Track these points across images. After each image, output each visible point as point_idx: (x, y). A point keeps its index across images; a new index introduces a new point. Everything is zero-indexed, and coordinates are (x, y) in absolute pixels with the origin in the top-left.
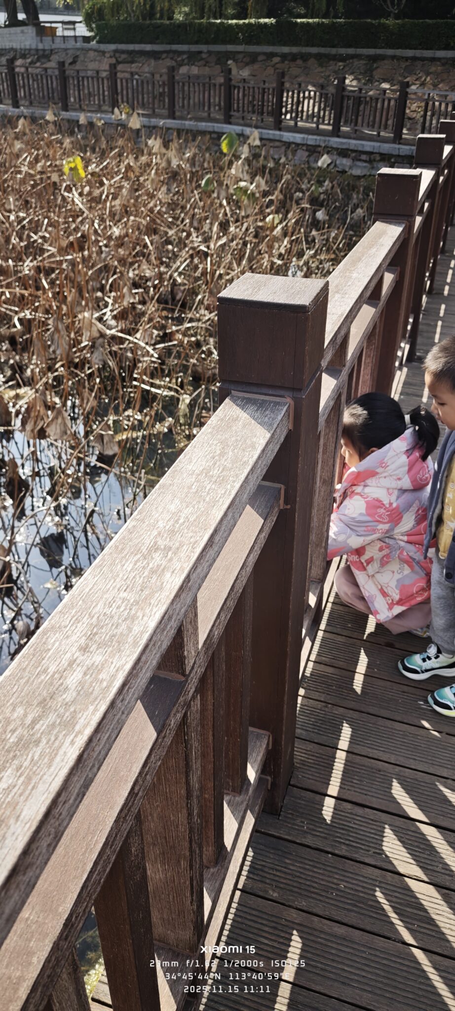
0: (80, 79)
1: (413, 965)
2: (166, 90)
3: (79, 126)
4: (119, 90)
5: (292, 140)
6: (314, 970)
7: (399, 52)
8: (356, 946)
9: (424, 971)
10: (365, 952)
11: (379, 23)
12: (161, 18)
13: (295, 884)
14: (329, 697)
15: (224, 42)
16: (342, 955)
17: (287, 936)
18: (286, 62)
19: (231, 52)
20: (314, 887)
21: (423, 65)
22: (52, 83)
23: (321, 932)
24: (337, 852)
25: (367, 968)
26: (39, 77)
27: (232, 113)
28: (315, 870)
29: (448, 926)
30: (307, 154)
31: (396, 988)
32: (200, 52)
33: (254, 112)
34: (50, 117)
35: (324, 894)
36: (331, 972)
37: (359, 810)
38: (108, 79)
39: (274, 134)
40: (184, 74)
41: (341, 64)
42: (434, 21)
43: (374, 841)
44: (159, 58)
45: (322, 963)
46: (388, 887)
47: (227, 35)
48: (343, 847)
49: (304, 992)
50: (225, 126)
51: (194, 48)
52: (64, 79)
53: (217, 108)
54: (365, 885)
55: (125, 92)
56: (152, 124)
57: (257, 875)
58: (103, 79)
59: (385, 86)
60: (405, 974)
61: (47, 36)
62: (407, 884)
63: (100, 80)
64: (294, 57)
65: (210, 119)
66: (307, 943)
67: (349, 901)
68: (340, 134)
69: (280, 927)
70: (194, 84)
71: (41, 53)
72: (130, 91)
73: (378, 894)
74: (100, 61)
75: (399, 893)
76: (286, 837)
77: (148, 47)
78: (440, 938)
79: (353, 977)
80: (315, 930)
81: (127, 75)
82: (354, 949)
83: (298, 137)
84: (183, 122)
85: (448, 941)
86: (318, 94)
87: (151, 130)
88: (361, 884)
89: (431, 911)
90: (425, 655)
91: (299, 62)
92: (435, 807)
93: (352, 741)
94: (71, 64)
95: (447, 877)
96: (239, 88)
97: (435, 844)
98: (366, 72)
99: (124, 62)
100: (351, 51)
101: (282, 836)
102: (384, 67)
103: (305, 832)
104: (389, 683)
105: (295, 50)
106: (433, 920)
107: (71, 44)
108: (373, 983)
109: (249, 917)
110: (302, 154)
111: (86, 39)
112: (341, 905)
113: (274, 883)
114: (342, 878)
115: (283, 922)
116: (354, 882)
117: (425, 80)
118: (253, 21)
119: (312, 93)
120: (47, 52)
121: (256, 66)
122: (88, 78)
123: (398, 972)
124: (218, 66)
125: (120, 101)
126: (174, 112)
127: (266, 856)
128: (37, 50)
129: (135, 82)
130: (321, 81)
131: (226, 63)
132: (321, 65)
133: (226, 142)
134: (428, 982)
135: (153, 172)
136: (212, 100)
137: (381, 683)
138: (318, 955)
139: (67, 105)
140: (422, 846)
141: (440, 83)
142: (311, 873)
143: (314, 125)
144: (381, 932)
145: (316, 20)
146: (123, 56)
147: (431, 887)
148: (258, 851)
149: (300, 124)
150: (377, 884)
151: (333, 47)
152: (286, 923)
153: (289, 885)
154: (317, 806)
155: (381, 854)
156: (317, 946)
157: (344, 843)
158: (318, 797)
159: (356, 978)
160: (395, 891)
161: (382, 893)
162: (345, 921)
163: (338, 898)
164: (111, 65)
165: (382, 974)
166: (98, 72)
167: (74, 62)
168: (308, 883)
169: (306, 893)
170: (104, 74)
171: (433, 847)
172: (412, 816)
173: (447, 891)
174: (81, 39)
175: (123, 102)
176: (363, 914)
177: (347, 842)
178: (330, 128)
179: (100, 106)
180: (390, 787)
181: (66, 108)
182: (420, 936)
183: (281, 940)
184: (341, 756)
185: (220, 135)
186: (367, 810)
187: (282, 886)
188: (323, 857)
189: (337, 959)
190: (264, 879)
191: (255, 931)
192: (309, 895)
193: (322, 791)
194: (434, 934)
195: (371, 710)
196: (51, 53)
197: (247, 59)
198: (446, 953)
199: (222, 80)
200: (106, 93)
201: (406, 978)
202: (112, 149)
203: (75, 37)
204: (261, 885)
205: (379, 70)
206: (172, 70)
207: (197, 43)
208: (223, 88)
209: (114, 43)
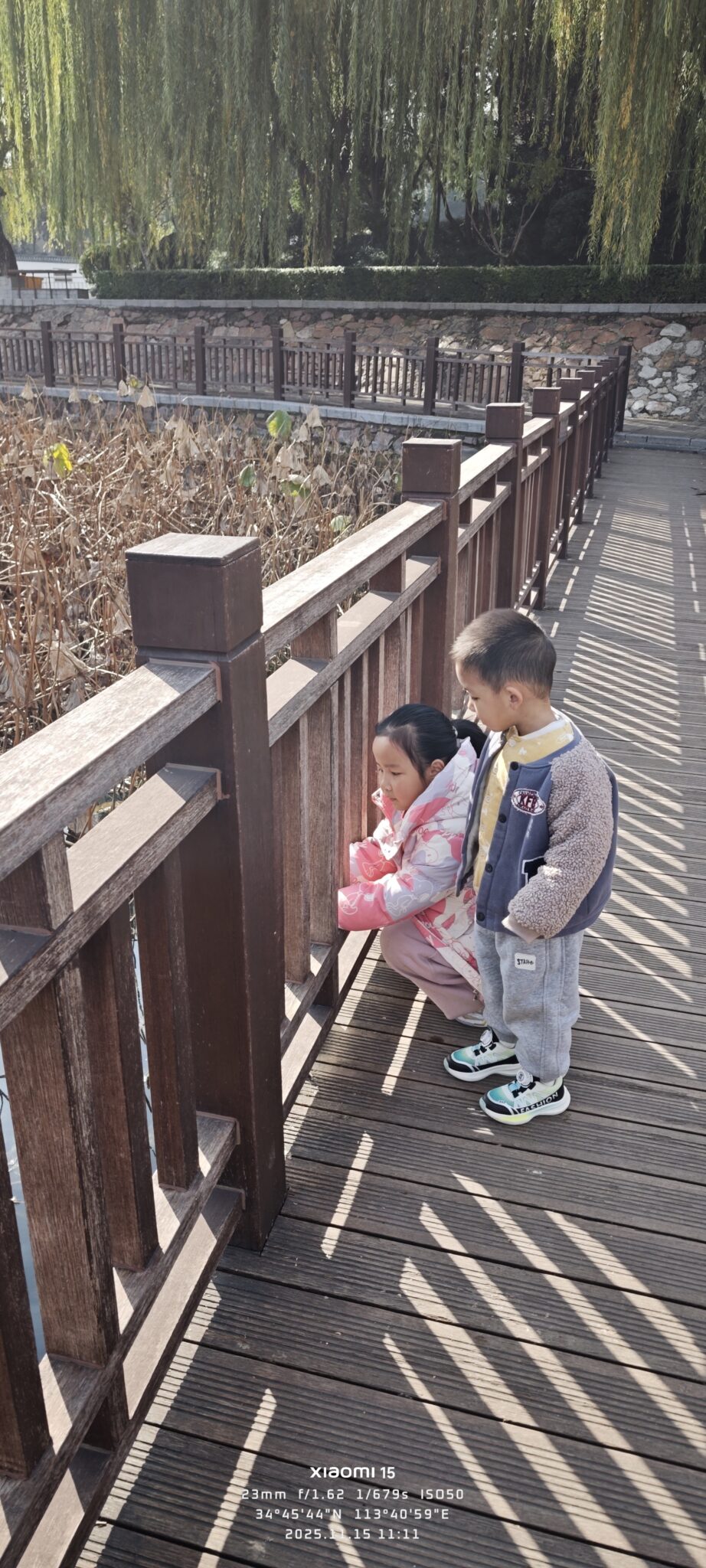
0: (73, 345)
1: (426, 1424)
2: (193, 358)
3: (69, 406)
4: (127, 359)
5: (367, 420)
6: (289, 1436)
7: (513, 306)
8: (349, 1405)
9: (439, 1432)
10: (361, 1412)
11: (485, 270)
12: (185, 266)
13: (274, 1333)
14: (345, 1106)
15: (275, 296)
16: (329, 1415)
17: (256, 1396)
18: (361, 321)
19: (284, 309)
20: (300, 1336)
21: (546, 323)
22: (32, 350)
23: (303, 1389)
24: (336, 1292)
25: (362, 1431)
26: (14, 342)
27: (285, 386)
28: (304, 1315)
29: (478, 1376)
30: (391, 437)
31: (399, 1452)
32: (242, 309)
33: (315, 385)
34: (26, 393)
35: (312, 1343)
36: (312, 1437)
37: (372, 1242)
38: (111, 345)
39: (344, 413)
40: (218, 338)
41: (435, 322)
42: (558, 267)
43: (389, 1277)
44: (184, 317)
45: (301, 1427)
46: (402, 1332)
47: (276, 287)
48: (347, 1286)
49: (273, 1463)
50: (275, 402)
51: (234, 304)
52: (49, 344)
53: (264, 380)
54: (370, 1331)
55: (135, 361)
56: (173, 402)
57: (224, 1324)
58: (104, 345)
59: (497, 349)
60: (412, 1436)
61: (28, 288)
62: (427, 1328)
63: (101, 345)
64: (371, 315)
65: (255, 394)
66: (284, 1403)
67: (346, 1351)
68: (435, 411)
69: (248, 1386)
70: (231, 349)
71: (18, 311)
72: (142, 359)
73: (388, 1342)
74: (101, 322)
75: (416, 1338)
76: (268, 1277)
77: (170, 303)
78: (465, 1391)
79: (341, 1442)
80: (297, 1387)
81: (139, 339)
82: (346, 1407)
83: (377, 416)
84: (216, 398)
85: (476, 1394)
86: (402, 360)
87: (172, 409)
88: (364, 1330)
89: (456, 1358)
90: (478, 1047)
91: (378, 320)
92: (478, 1235)
93: (373, 1158)
94: (60, 325)
95: (483, 1317)
96: (294, 353)
97: (471, 1279)
98: (469, 332)
99: (135, 322)
100: (448, 306)
101: (263, 1276)
102: (495, 325)
103: (295, 1270)
104: (431, 1087)
105: (372, 305)
106: (459, 1369)
107: (62, 299)
108: (369, 1449)
109: (206, 1375)
110: (383, 439)
111: (83, 293)
112: (334, 1355)
113: (245, 1333)
114: (339, 1323)
115: (253, 1379)
116: (355, 1327)
117: (551, 341)
118: (312, 269)
119: (395, 360)
120: (27, 310)
121: (319, 326)
122: (83, 343)
123: (404, 1434)
124: (267, 327)
125: (128, 372)
126: (204, 386)
127: (238, 1301)
128: (13, 308)
129: (149, 348)
130: (409, 344)
131: (277, 322)
132: (409, 324)
133: (274, 422)
134: (444, 1444)
135: (169, 461)
136: (256, 371)
137: (418, 1086)
138: (297, 1417)
139: (53, 379)
140: (453, 1282)
141: (570, 344)
142: (298, 1320)
143: (400, 400)
144: (386, 1387)
145: (399, 268)
146: (134, 315)
147: (460, 1330)
148: (227, 1296)
149: (380, 399)
150: (387, 1328)
151: (424, 300)
152: (257, 1381)
153: (266, 1335)
154: (315, 1239)
155: (396, 1293)
156: (297, 1407)
157: (347, 1282)
158: (317, 1228)
159: (346, 1443)
160: (411, 1337)
161: (393, 1339)
162: (339, 1374)
163: (332, 1348)
164: (115, 326)
165: (382, 1436)
166: (97, 336)
167: (65, 323)
168: (292, 1331)
169: (288, 1344)
170: (108, 338)
171: (469, 1282)
172: (445, 1246)
173: (481, 1334)
174: (76, 292)
175: (132, 373)
176: (364, 1366)
177: (352, 1280)
178: (421, 403)
179: (100, 380)
180: (418, 1212)
181: (51, 382)
182: (439, 1389)
183: (248, 1402)
184: (354, 1177)
185: (267, 413)
186: (383, 1241)
187: (256, 1336)
188: (317, 1300)
189: (322, 1421)
190: (232, 1330)
191: (214, 1392)
192: (293, 1345)
193: (325, 1220)
194: (457, 1386)
195: (402, 1120)
196: (33, 311)
197: (307, 317)
198: (471, 1408)
199: (269, 344)
200: (109, 363)
201: (414, 1440)
202: (113, 434)
203: (68, 291)
204: (227, 1337)
205: (488, 329)
206: (201, 331)
207: (237, 297)
208: (271, 354)
209: (122, 298)
